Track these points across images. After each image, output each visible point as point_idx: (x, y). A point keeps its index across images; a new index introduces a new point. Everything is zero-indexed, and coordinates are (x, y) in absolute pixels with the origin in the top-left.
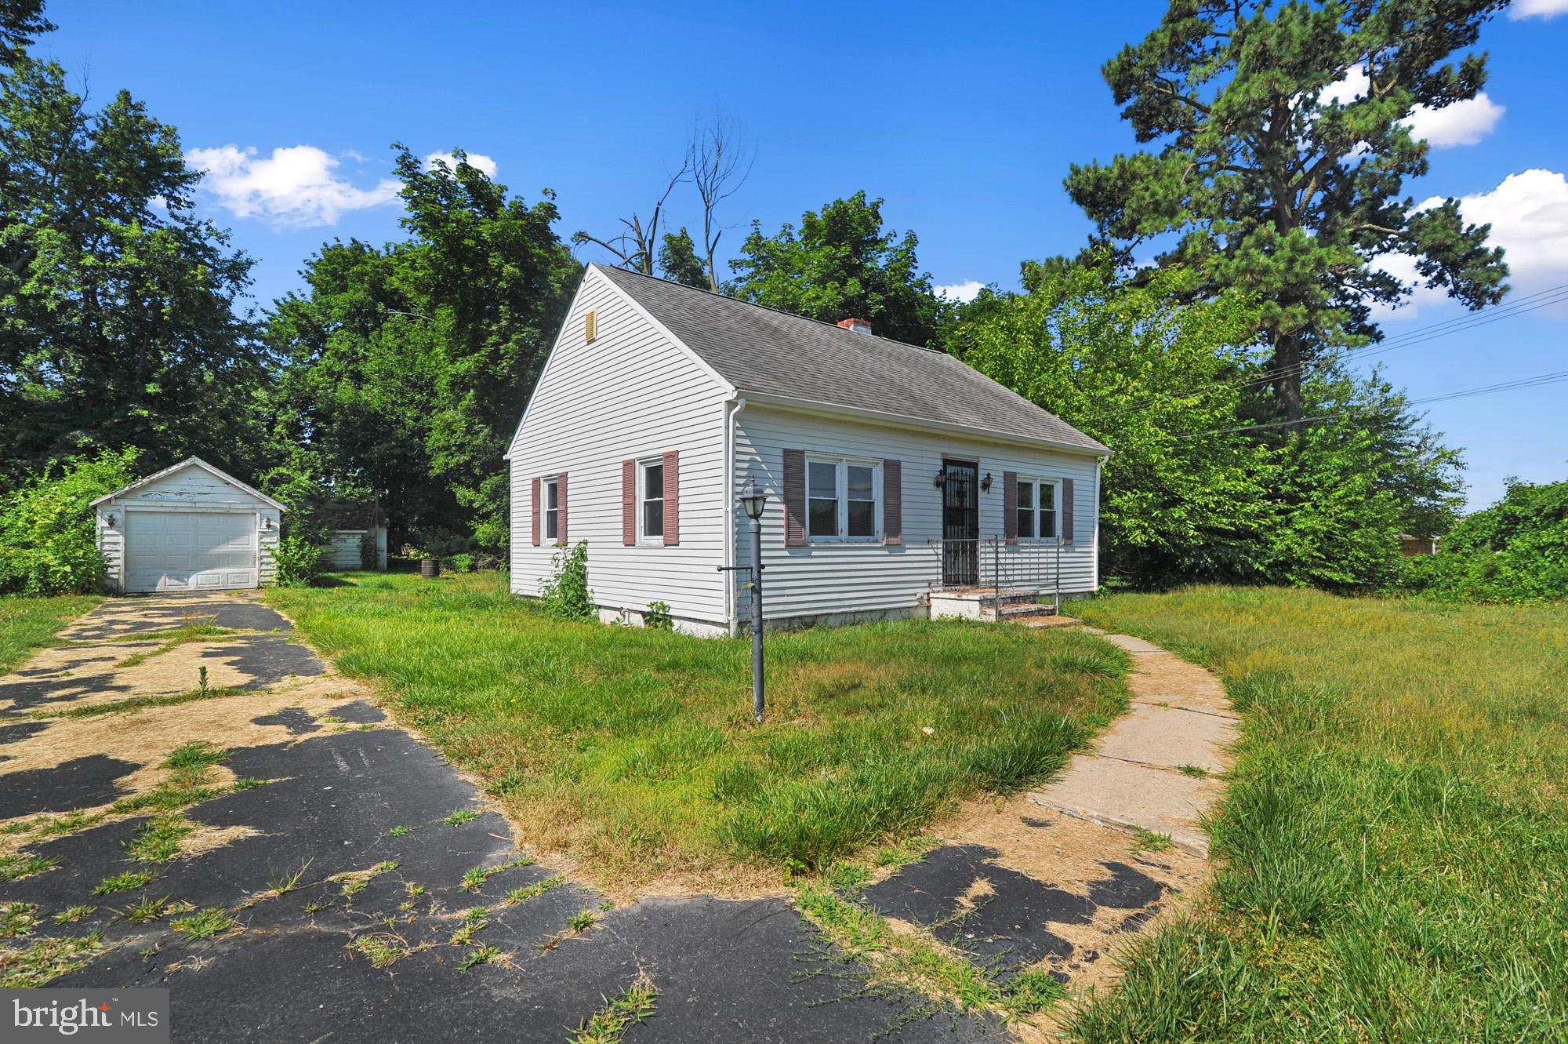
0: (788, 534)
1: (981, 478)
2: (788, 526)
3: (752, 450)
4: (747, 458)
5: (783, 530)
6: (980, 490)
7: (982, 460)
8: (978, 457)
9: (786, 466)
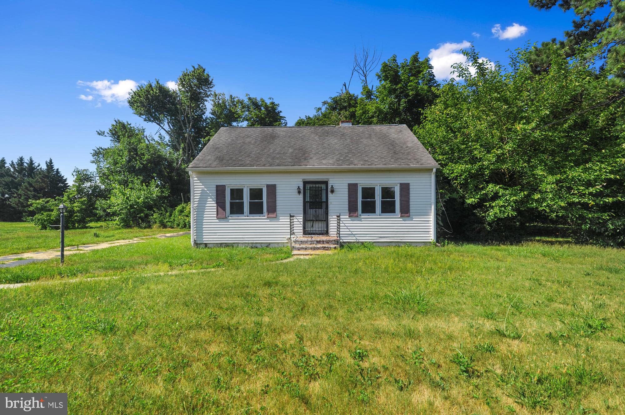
0: (217, 214)
1: (329, 187)
2: (217, 211)
3: (203, 187)
4: (201, 189)
5: (215, 213)
6: (329, 193)
7: (330, 180)
8: (328, 179)
9: (217, 191)
